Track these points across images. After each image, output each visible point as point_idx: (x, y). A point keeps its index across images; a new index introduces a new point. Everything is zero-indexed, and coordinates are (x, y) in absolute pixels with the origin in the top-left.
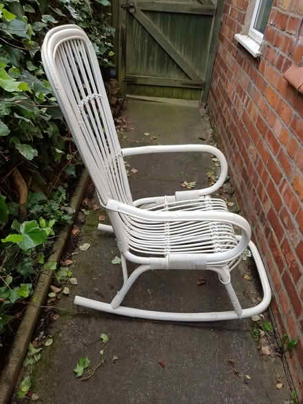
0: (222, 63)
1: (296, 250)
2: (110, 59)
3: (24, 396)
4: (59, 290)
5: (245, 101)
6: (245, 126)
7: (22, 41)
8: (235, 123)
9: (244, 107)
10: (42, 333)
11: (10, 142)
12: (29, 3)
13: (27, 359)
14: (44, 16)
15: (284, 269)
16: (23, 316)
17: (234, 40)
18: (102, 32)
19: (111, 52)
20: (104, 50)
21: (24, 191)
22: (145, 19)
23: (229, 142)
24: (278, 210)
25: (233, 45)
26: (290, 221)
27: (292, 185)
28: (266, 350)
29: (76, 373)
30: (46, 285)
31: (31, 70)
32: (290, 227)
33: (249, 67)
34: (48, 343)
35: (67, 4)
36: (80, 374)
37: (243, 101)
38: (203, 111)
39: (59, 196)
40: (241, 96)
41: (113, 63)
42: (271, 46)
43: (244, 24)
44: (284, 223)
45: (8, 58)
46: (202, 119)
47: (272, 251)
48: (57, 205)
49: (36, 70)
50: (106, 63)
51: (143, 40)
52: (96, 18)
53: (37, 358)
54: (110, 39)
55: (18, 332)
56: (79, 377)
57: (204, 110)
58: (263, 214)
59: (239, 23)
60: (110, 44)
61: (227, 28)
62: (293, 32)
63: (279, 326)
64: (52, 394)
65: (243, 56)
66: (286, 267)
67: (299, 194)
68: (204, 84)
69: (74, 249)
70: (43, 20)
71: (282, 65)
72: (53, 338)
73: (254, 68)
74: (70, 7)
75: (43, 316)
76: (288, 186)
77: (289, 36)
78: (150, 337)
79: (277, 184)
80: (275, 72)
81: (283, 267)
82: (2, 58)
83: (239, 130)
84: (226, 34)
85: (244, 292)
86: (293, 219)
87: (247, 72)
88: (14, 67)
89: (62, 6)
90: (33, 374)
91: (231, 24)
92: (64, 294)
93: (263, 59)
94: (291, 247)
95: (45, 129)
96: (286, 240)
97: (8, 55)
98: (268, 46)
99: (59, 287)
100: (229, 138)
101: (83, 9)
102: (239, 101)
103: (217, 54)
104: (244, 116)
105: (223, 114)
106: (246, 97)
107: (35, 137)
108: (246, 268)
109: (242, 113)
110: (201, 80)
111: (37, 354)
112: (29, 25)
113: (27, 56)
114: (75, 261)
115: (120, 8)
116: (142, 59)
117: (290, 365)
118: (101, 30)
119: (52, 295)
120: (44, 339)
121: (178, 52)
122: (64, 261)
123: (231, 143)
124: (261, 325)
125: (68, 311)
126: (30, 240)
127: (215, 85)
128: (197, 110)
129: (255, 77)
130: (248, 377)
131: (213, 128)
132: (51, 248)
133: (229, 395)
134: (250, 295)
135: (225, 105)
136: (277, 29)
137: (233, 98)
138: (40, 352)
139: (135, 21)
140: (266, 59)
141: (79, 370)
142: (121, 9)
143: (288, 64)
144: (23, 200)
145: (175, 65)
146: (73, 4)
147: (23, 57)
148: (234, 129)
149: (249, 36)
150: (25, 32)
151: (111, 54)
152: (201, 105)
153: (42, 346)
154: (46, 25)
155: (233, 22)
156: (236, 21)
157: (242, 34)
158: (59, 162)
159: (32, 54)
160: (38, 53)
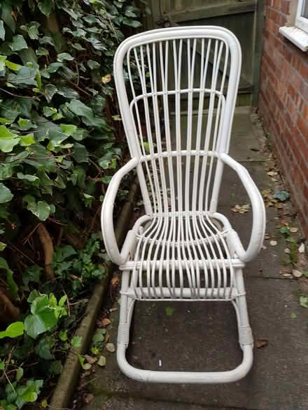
0: (269, 60)
4: (94, 360)
5: (299, 103)
6: (301, 134)
8: (289, 129)
9: (298, 111)
14: (60, 55)
17: (280, 35)
19: (148, 73)
23: (285, 152)
25: (279, 39)
31: (47, 116)
33: (299, 62)
37: (296, 103)
38: (254, 117)
40: (293, 98)
43: (289, 14)
46: (254, 127)
49: (54, 114)
57: (256, 115)
59: (283, 14)
60: (145, 66)
61: (271, 21)
65: (291, 51)
68: (252, 88)
69: (113, 303)
70: (58, 60)
73: (306, 64)
74: (92, 39)
75: (75, 396)
83: (294, 139)
84: (270, 29)
87: (298, 69)
88: (21, 119)
91: (275, 17)
92: (99, 365)
95: (69, 176)
97: (18, 106)
99: (93, 357)
100: (285, 147)
102: (291, 104)
103: (263, 52)
104: (299, 122)
105: (276, 119)
106: (299, 99)
109: (296, 118)
110: (249, 84)
113: (43, 102)
114: (113, 320)
119: (87, 367)
122: (101, 321)
123: (288, 154)
125: (104, 389)
126: (40, 322)
127: (264, 87)
128: (248, 116)
129: (307, 74)
131: (267, 136)
132: (85, 308)
135: (277, 109)
137: (284, 100)
144: (49, 259)
146: (97, 34)
148: (290, 138)
149: (296, 27)
150: (33, 78)
151: (148, 75)
152: (252, 110)
154: (61, 65)
155: (277, 14)
156: (280, 12)
157: (288, 26)
158: (90, 206)
159: (49, 98)
160: (56, 95)
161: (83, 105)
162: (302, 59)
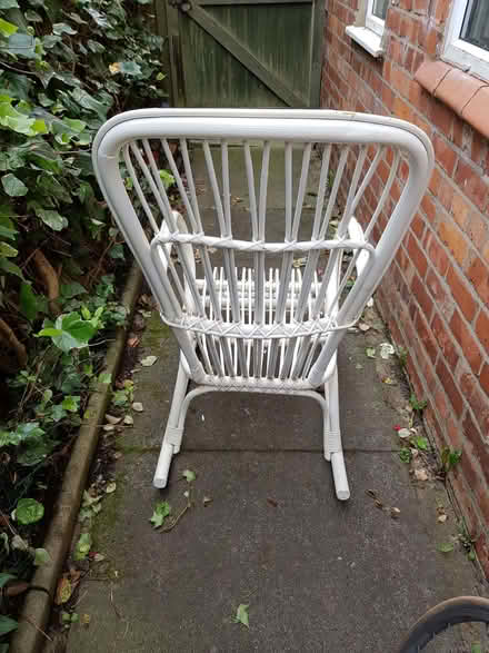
0: (333, 74)
1: (450, 325)
2: (159, 85)
3: (83, 557)
4: (118, 420)
7: (29, 64)
10: (100, 477)
11: (28, 208)
12: (33, 8)
13: (83, 511)
14: (55, 25)
15: (438, 357)
16: (71, 450)
17: (346, 37)
18: (142, 44)
19: (160, 74)
20: (149, 72)
21: (53, 281)
22: (207, 18)
24: (423, 276)
25: (346, 44)
26: (439, 286)
27: (438, 234)
28: (422, 474)
29: (153, 523)
30: (99, 412)
31: (45, 105)
32: (440, 295)
33: (370, 73)
34: (110, 489)
35: (86, 4)
36: (159, 524)
38: (311, 154)
39: (104, 288)
41: (165, 91)
42: (396, 36)
43: (357, 10)
44: (432, 292)
45: (12, 90)
47: (421, 336)
48: (103, 300)
49: (53, 105)
50: (154, 92)
51: (209, 52)
52: (132, 24)
53: (97, 509)
54: (156, 53)
55: (68, 473)
56: (157, 528)
57: (313, 151)
58: (405, 286)
59: (351, 10)
60: (157, 62)
61: (334, 19)
62: (423, 12)
63: (437, 439)
64: (121, 551)
65: (359, 58)
66: (440, 353)
67: (447, 245)
69: (134, 365)
70: (55, 32)
71: (412, 63)
72: (116, 481)
73: (377, 74)
74: (91, 9)
75: (99, 455)
76: (434, 237)
77: (417, 17)
78: (254, 470)
79: (420, 237)
80: (404, 75)
81: (436, 353)
82: (3, 90)
84: (333, 29)
85: (386, 402)
86: (443, 281)
87: (368, 82)
88: (22, 101)
89: (79, 9)
90: (93, 530)
91: (340, 12)
92: (126, 424)
93: (387, 58)
94: (444, 322)
95: (74, 190)
96: (436, 315)
97: (10, 85)
98: (392, 38)
99: (116, 416)
101: (112, 12)
103: (324, 62)
107: (61, 202)
108: (388, 369)
111: (95, 504)
112: (37, 39)
113: (39, 85)
114: (136, 380)
115: (167, 6)
116: (209, 82)
117: (456, 489)
118: (142, 42)
119: (108, 428)
120: (103, 485)
121: (264, 65)
122: (120, 381)
124: (412, 442)
126: (71, 337)
129: (378, 87)
130: (397, 510)
132: (101, 362)
133: (371, 535)
134: (394, 404)
136: (401, 11)
138: (100, 501)
139: (192, 23)
140: (391, 57)
141: (157, 519)
142: (169, 8)
143: (420, 59)
144: (54, 294)
145: (261, 86)
146: (96, 6)
147: (33, 88)
149: (367, 28)
150: (32, 50)
151: (160, 76)
153: (103, 492)
154: (60, 39)
155: (342, 8)
156: (346, 7)
157: (356, 26)
158: (99, 239)
159: (46, 82)
160: (53, 80)
161: (89, 97)
162: (372, 68)
